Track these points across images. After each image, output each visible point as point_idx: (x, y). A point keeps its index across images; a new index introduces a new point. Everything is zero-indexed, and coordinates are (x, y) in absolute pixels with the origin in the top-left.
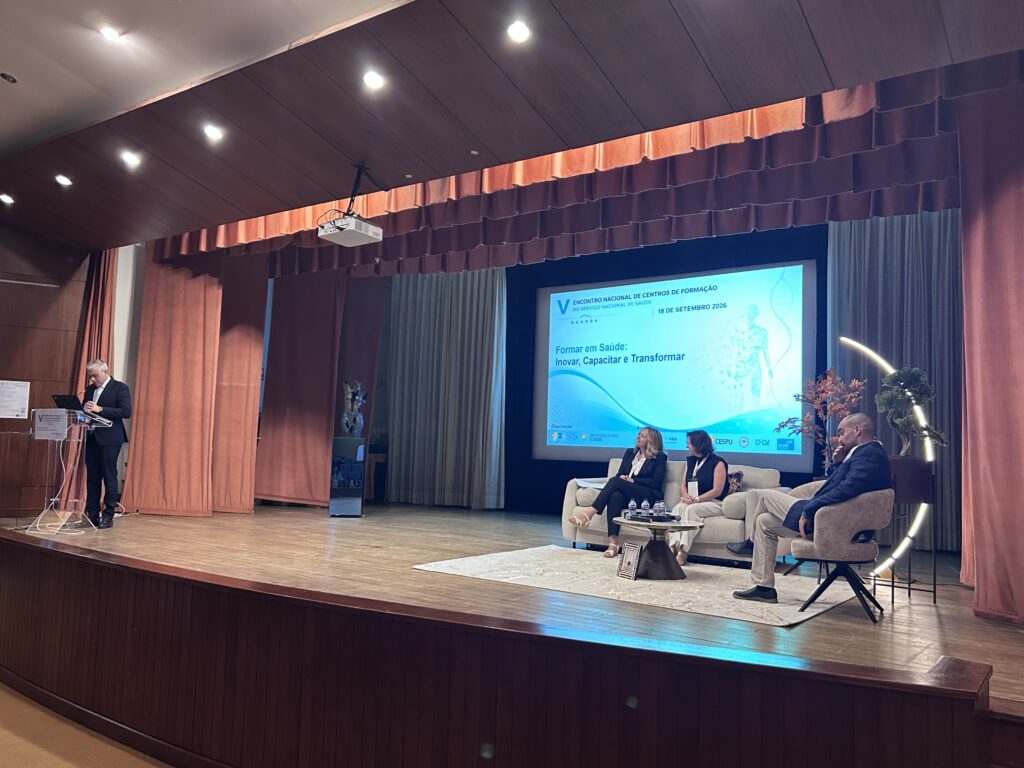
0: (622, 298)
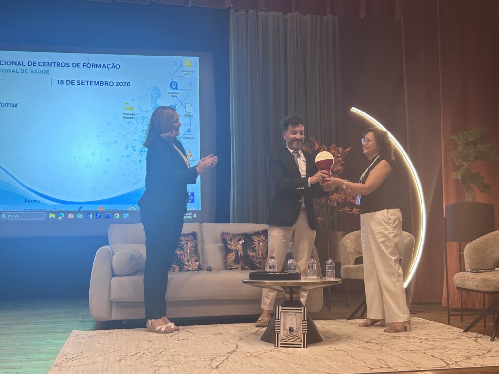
0: (14, 63)
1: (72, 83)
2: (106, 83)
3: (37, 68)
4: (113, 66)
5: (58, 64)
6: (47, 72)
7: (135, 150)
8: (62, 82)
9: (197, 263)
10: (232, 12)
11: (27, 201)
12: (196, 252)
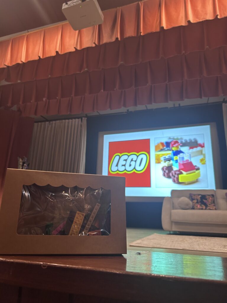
9: (215, 207)
10: (223, 104)
12: (214, 202)
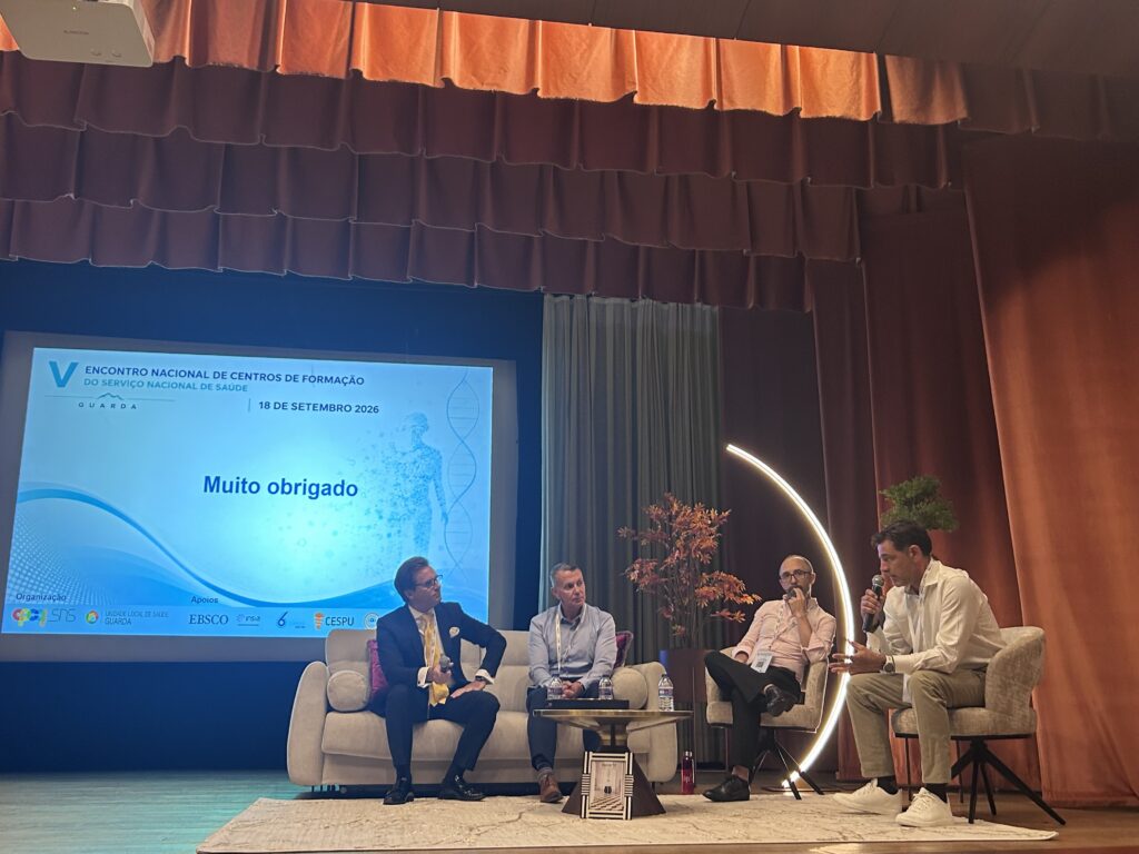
0: (190, 374)
1: (284, 406)
2: (340, 408)
3: (229, 381)
4: (352, 381)
5: (263, 377)
6: (244, 388)
7: (381, 517)
8: (267, 405)
11: (197, 600)
